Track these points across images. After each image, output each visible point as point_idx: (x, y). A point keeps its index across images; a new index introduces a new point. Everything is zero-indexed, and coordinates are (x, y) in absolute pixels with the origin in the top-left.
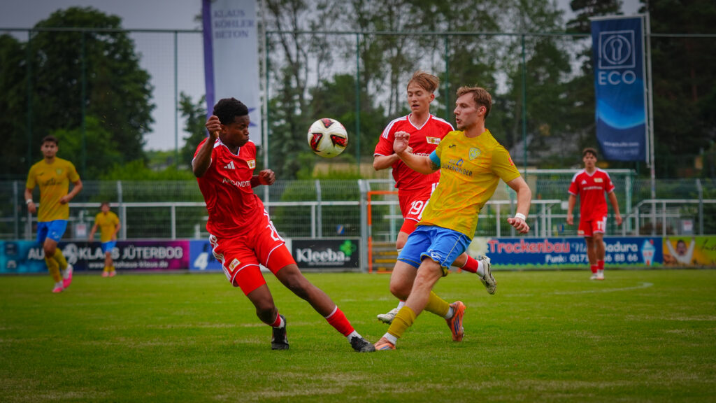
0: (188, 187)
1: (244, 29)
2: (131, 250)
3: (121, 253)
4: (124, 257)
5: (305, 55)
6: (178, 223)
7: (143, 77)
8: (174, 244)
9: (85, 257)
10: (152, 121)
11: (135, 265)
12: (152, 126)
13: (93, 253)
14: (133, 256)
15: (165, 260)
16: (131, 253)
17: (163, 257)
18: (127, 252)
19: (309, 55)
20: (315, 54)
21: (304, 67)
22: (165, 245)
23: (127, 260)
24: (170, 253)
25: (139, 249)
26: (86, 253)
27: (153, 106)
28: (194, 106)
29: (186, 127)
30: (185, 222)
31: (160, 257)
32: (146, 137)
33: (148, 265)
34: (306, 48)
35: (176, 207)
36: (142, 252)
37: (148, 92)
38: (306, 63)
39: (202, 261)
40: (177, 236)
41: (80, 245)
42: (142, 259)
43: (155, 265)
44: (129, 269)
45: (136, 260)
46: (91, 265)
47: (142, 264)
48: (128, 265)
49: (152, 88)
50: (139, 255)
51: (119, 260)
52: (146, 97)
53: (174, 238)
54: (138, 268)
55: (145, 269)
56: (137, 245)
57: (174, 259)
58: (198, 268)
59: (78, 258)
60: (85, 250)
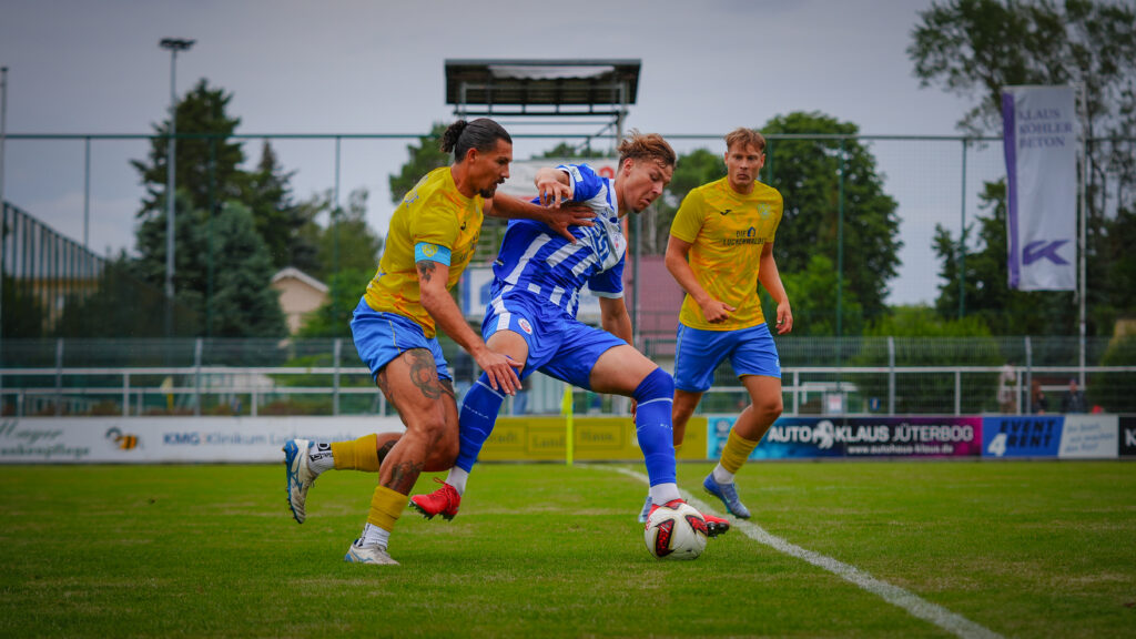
0: (980, 346)
1: (1060, 135)
2: (905, 430)
3: (892, 433)
4: (896, 439)
5: (1103, 176)
6: (964, 394)
7: (888, 205)
8: (961, 422)
9: (844, 439)
10: (898, 262)
11: (909, 449)
12: (897, 269)
13: (854, 433)
14: (907, 438)
15: (950, 443)
16: (905, 435)
17: (948, 439)
18: (899, 432)
19: (1108, 175)
20: (1115, 174)
21: (1100, 191)
22: (951, 423)
23: (899, 443)
24: (956, 434)
25: (915, 429)
26: (845, 434)
27: (900, 244)
28: (953, 243)
29: (942, 271)
30: (975, 392)
31: (943, 439)
32: (891, 283)
33: (926, 449)
34: (1103, 166)
35: (963, 374)
36: (919, 433)
37: (893, 225)
38: (1104, 187)
39: (998, 445)
40: (962, 412)
41: (837, 422)
42: (919, 442)
43: (936, 449)
44: (902, 455)
45: (911, 443)
46: (851, 450)
47: (918, 449)
48: (899, 450)
49: (900, 220)
50: (915, 437)
51: (888, 443)
52: (891, 231)
53: (958, 414)
54: (914, 454)
55: (922, 455)
56: (912, 422)
57: (962, 441)
58: (993, 454)
59: (834, 440)
60: (843, 429)
